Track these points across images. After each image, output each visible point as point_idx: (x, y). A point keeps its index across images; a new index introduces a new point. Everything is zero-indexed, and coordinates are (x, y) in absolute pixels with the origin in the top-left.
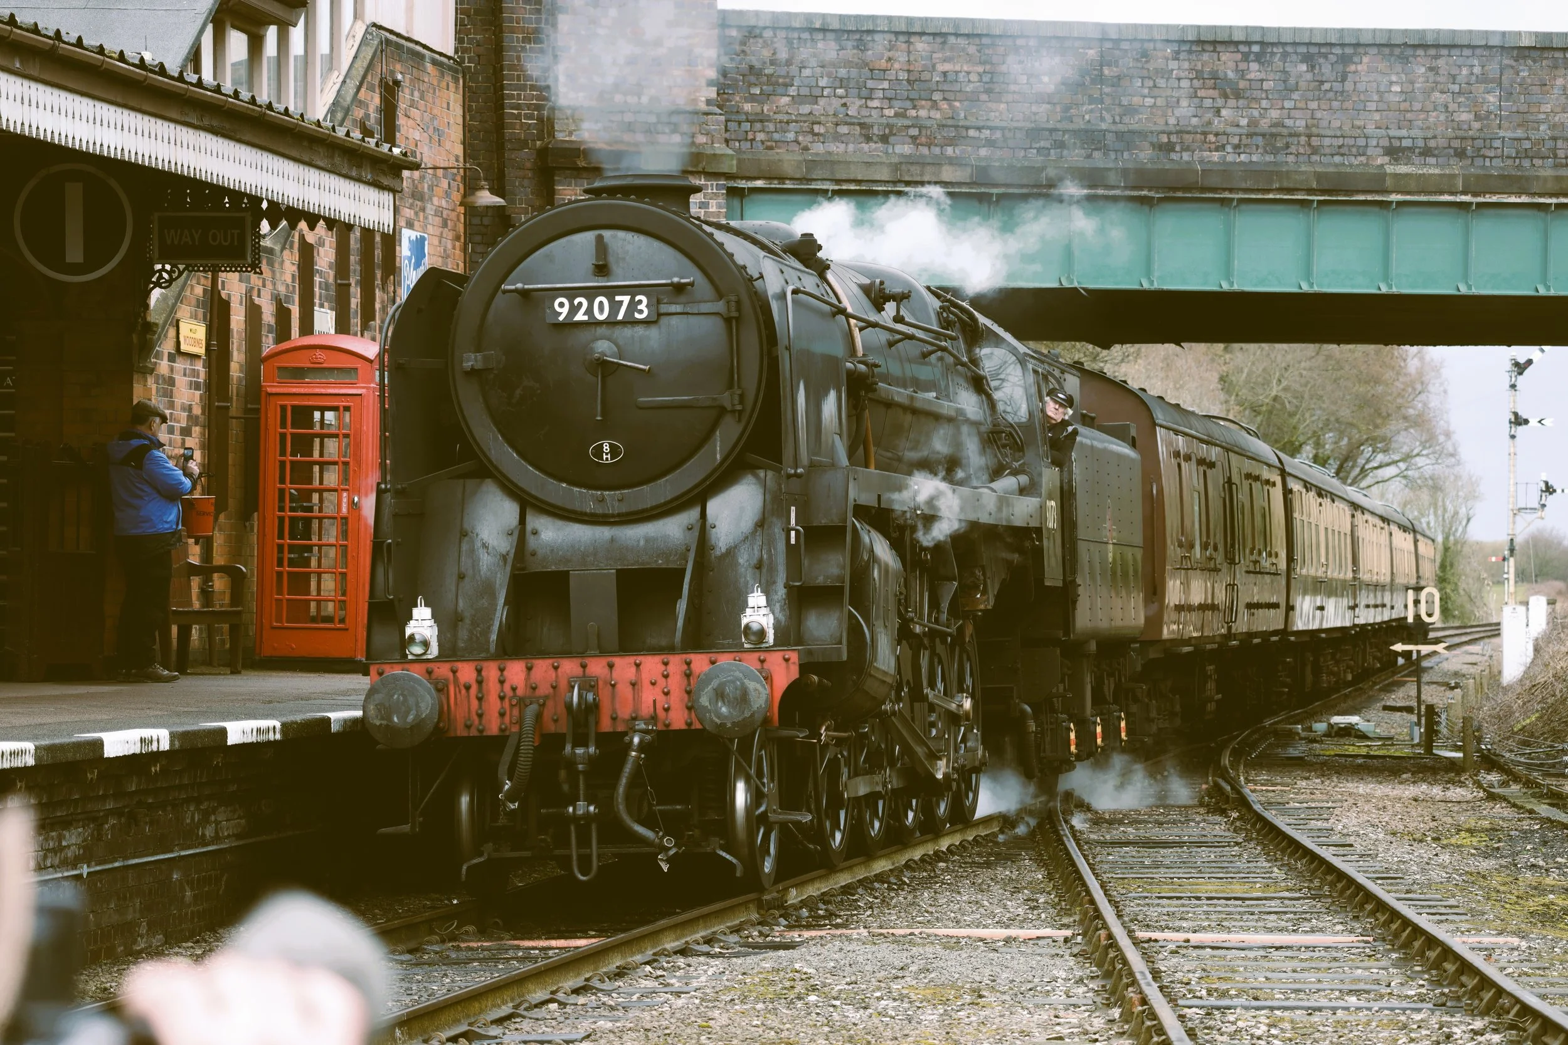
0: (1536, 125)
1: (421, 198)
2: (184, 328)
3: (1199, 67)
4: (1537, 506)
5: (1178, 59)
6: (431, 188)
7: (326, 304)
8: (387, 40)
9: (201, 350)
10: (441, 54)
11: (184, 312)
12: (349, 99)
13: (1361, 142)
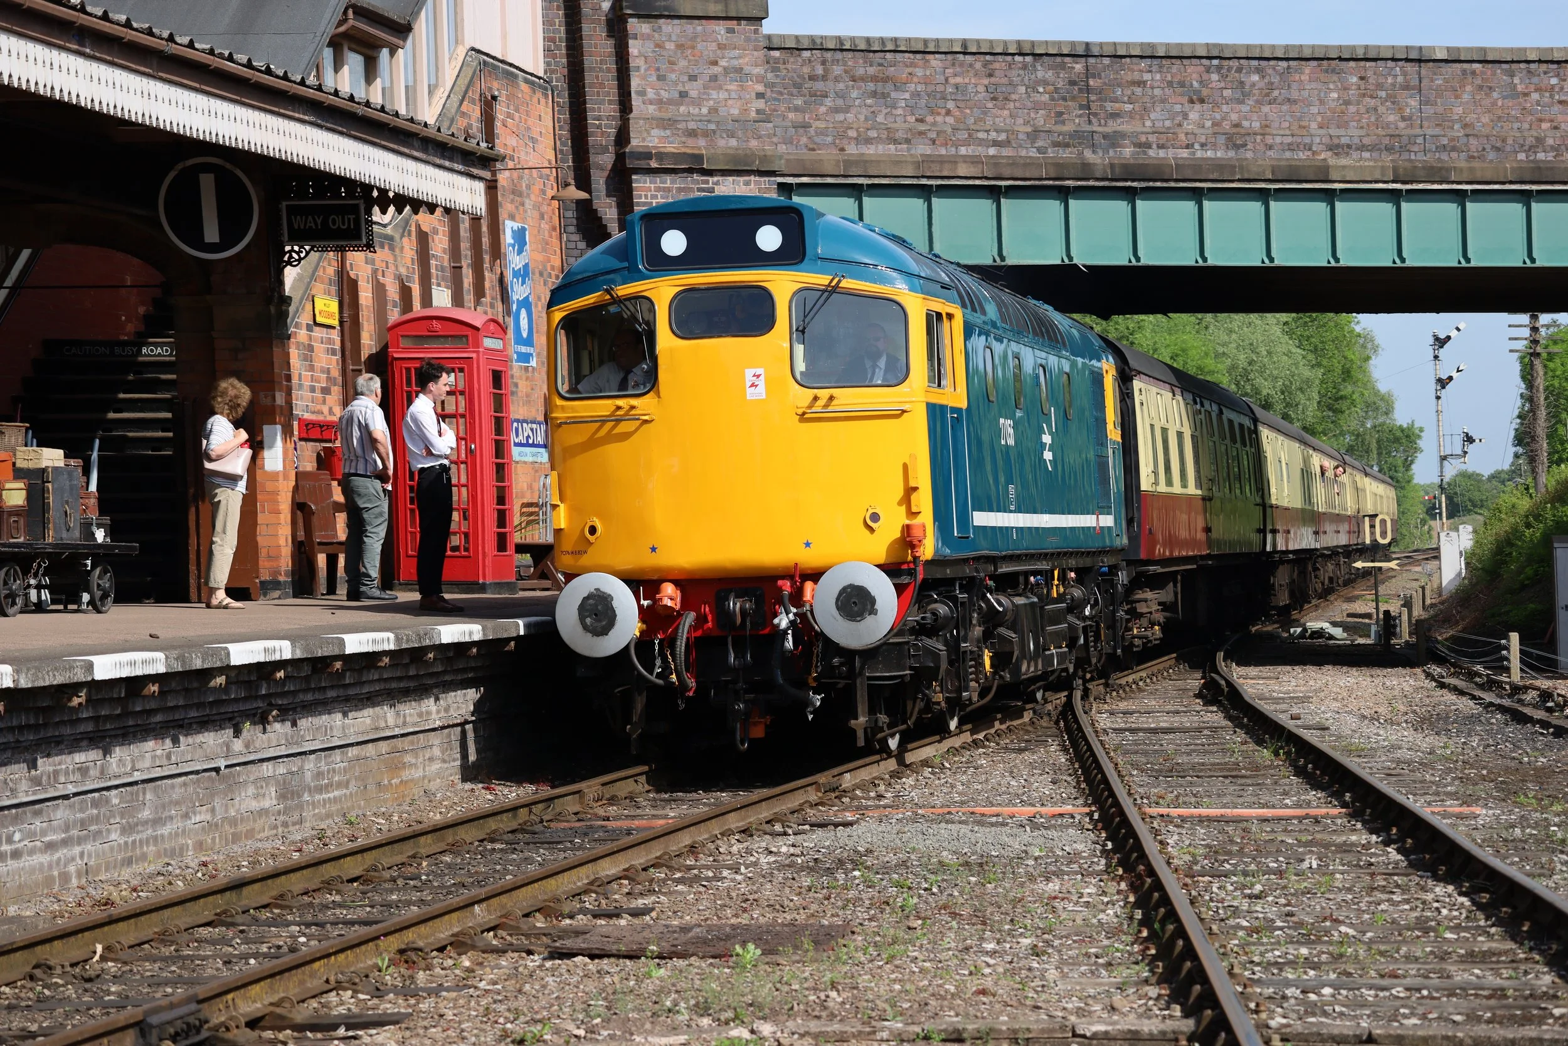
0: (1450, 124)
1: (520, 195)
2: (319, 304)
3: (1169, 78)
4: (1460, 452)
5: (1150, 71)
6: (528, 187)
7: (442, 283)
8: (485, 62)
9: (335, 322)
10: (532, 74)
11: (318, 288)
12: (453, 111)
13: (1307, 140)
